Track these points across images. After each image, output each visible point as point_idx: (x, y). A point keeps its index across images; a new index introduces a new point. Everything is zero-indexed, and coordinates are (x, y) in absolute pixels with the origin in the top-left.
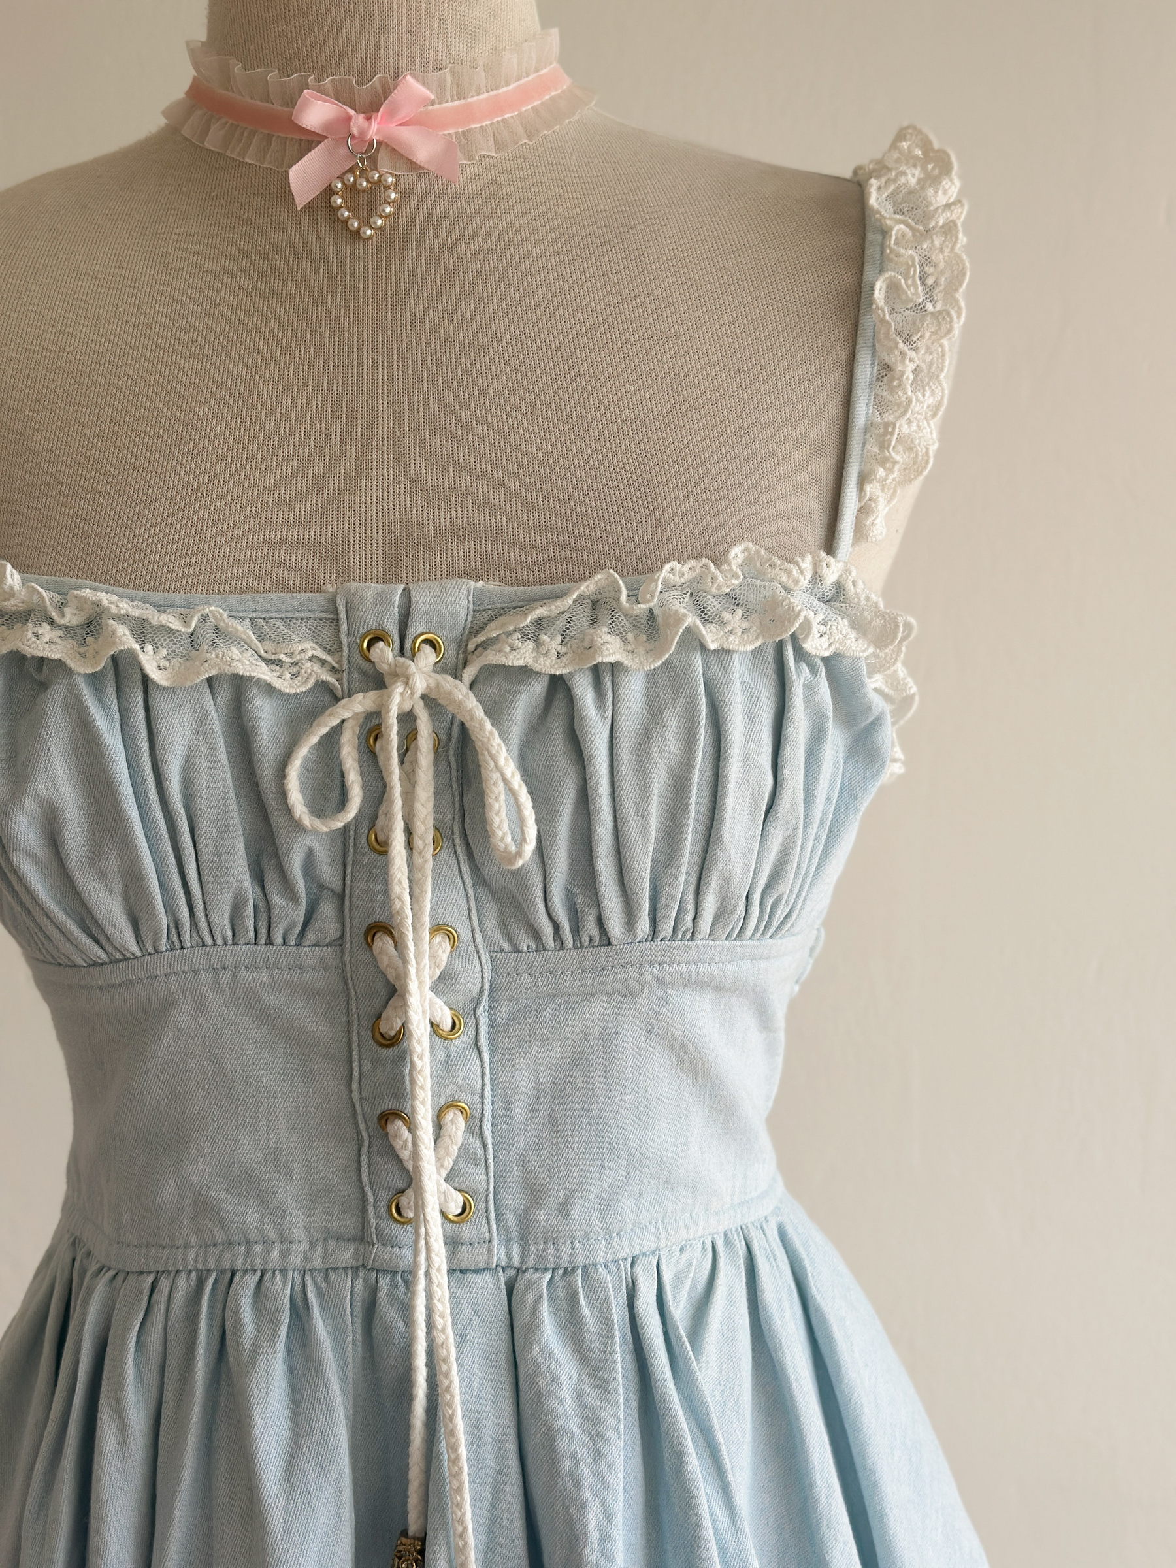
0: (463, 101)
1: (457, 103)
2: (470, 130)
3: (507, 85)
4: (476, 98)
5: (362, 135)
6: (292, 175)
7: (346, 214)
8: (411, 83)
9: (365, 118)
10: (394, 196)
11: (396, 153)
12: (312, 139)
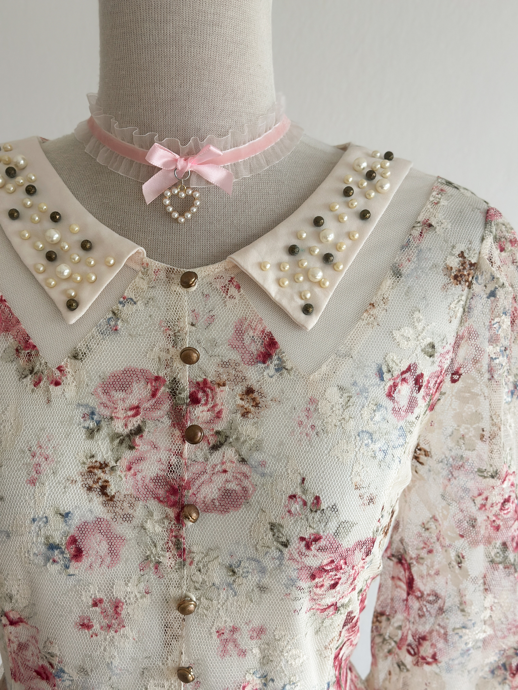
0: (236, 148)
1: (233, 149)
3: (259, 136)
4: (243, 146)
5: (183, 169)
6: (144, 187)
7: (171, 209)
8: (212, 148)
9: (185, 160)
10: (198, 203)
11: (200, 177)
12: (155, 170)
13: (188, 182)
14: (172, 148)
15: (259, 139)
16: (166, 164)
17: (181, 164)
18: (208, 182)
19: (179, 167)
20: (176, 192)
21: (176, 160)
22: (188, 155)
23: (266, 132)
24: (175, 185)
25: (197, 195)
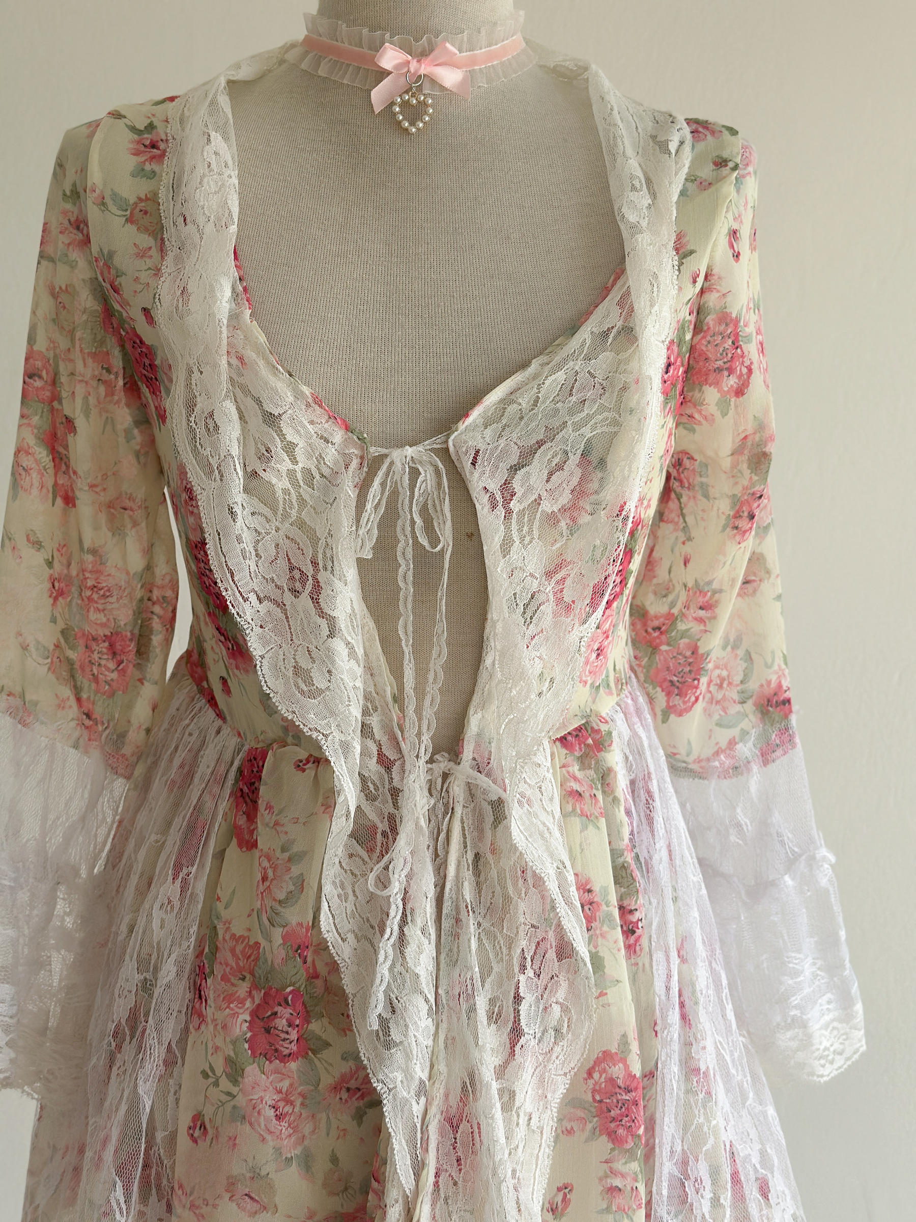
0: (471, 53)
1: (468, 53)
2: (473, 70)
3: (496, 44)
4: (479, 51)
5: (416, 71)
6: (373, 93)
7: (401, 118)
8: (448, 45)
9: (418, 61)
10: (431, 111)
11: (433, 82)
12: (384, 74)
13: (420, 88)
14: (406, 48)
15: (495, 47)
16: (398, 67)
17: (414, 66)
18: (442, 88)
19: (412, 70)
20: (407, 97)
21: (409, 62)
22: (422, 55)
23: (503, 41)
24: (407, 92)
25: (430, 101)
